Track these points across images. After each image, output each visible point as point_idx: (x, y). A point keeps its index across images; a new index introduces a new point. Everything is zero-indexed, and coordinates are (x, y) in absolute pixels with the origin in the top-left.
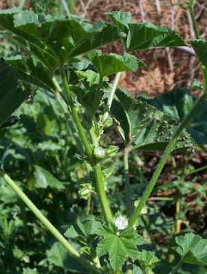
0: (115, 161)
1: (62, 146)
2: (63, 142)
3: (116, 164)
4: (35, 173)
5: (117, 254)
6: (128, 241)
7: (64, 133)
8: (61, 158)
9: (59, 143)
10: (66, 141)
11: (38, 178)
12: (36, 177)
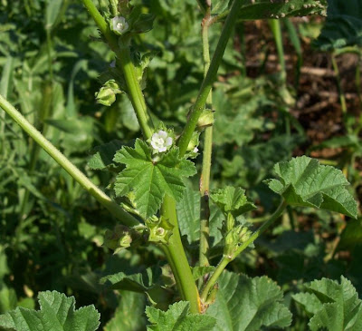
0: (257, 94)
1: (168, 63)
2: (170, 56)
3: (257, 99)
4: (121, 105)
5: (151, 192)
6: (169, 170)
7: (173, 40)
8: (166, 83)
9: (164, 58)
10: (176, 55)
11: (125, 113)
12: (122, 111)
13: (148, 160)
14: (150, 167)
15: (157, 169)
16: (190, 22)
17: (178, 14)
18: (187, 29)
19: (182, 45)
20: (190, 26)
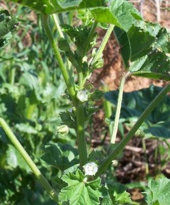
1: (38, 131)
2: (40, 127)
7: (42, 118)
9: (36, 128)
16: (53, 108)
17: (46, 103)
18: (51, 112)
19: (47, 122)
20: (53, 111)
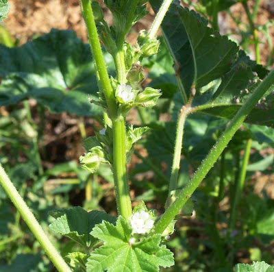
6: (146, 256)
13: (125, 240)
14: (127, 248)
15: (132, 252)
